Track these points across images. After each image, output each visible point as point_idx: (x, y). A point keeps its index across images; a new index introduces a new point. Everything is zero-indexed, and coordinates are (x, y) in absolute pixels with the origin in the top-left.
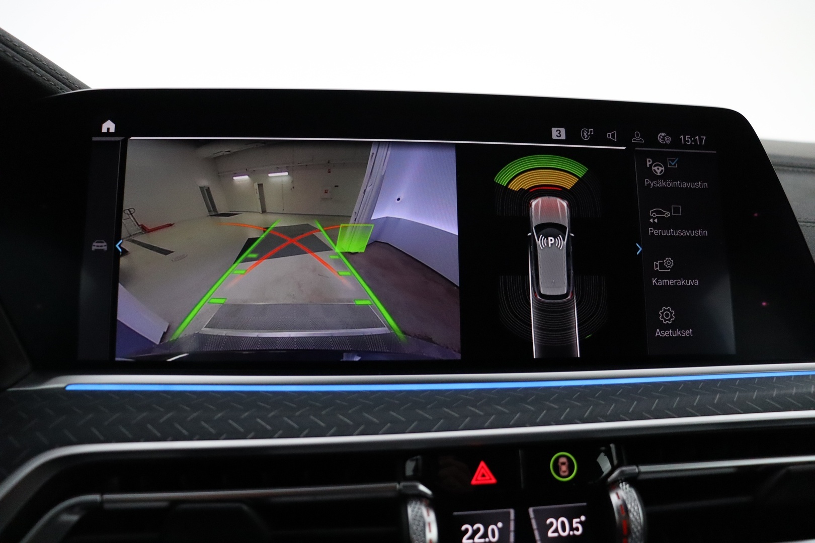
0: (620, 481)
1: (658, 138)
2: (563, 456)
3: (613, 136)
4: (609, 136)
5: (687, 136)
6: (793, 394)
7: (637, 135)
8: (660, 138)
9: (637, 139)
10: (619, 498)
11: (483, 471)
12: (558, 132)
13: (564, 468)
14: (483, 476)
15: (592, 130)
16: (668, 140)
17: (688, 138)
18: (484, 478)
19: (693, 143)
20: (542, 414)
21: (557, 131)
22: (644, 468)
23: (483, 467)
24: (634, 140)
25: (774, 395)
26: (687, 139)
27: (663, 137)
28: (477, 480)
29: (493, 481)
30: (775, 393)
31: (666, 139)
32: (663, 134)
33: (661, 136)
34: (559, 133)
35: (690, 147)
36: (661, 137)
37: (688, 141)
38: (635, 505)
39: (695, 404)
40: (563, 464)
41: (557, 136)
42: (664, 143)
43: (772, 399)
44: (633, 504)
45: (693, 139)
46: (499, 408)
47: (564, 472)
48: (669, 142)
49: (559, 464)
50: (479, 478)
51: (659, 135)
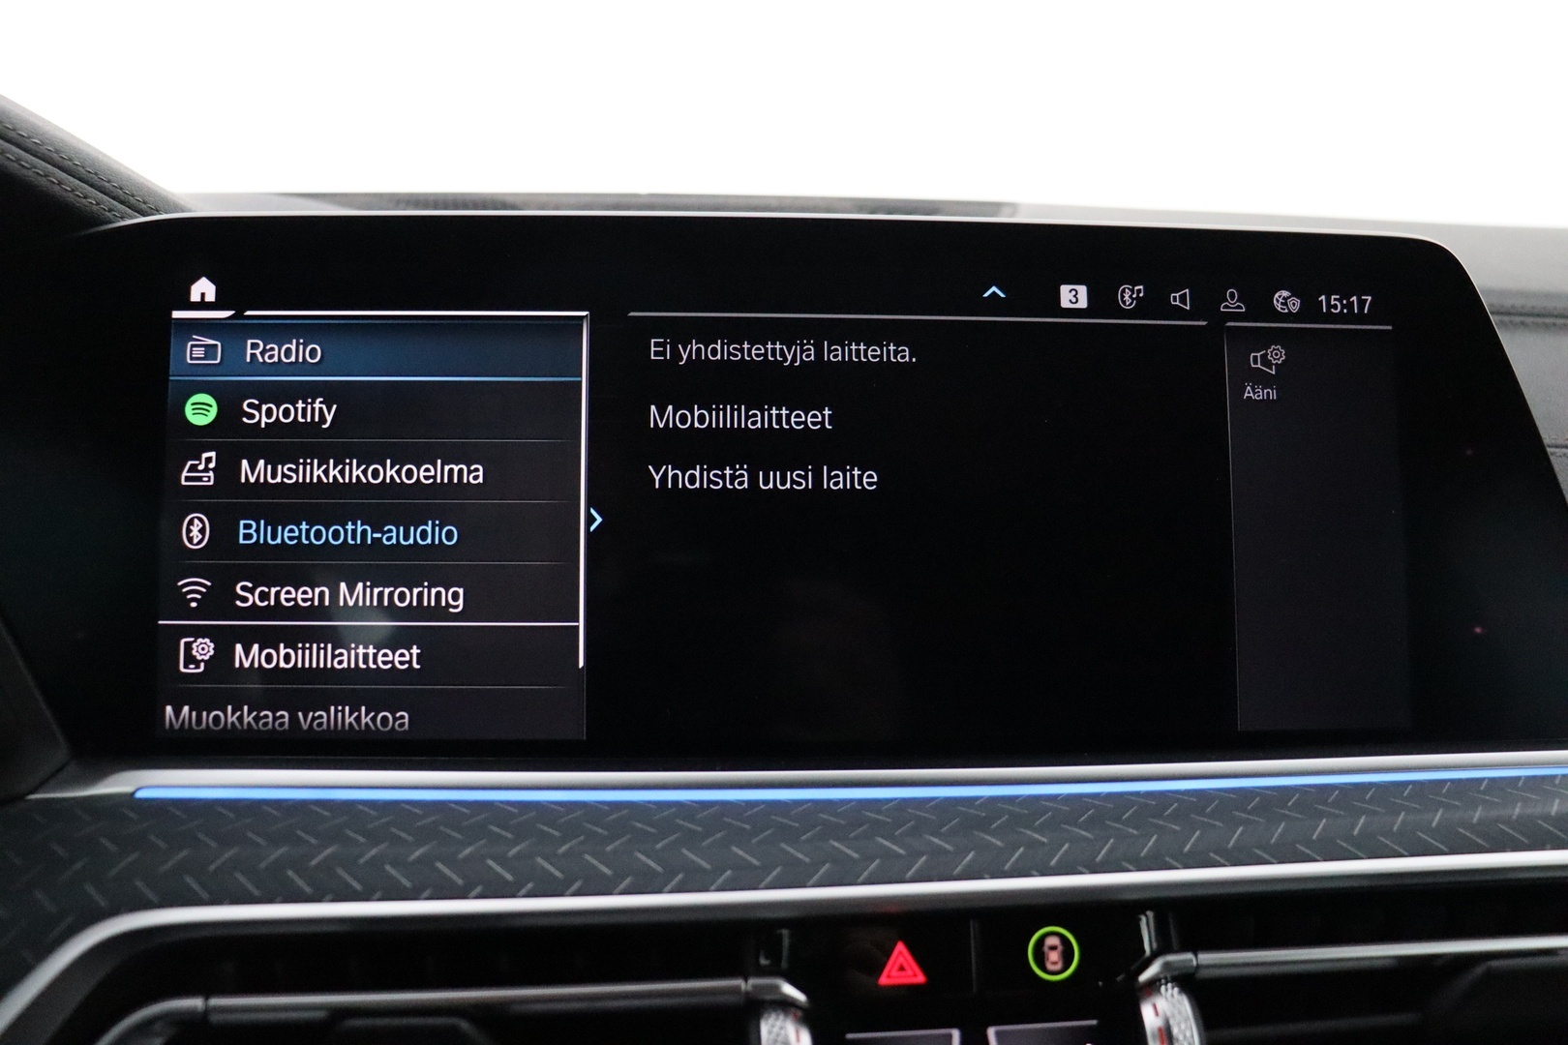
0: (1163, 981)
1: (1275, 302)
2: (1052, 935)
3: (1183, 299)
4: (1175, 300)
5: (1333, 297)
6: (1514, 817)
7: (1232, 298)
8: (1278, 301)
9: (1232, 304)
10: (1157, 1014)
11: (901, 960)
12: (1074, 293)
13: (1054, 956)
14: (902, 968)
15: (1141, 287)
16: (1294, 304)
17: (1335, 299)
18: (903, 973)
19: (1345, 311)
20: (1017, 855)
21: (1070, 291)
22: (1206, 958)
23: (900, 953)
24: (1226, 307)
25: (1475, 820)
26: (1333, 303)
27: (1284, 298)
28: (889, 977)
29: (921, 979)
30: (1477, 815)
31: (1290, 305)
32: (1285, 293)
33: (1280, 297)
34: (1075, 296)
35: (1340, 318)
36: (1281, 300)
37: (1335, 307)
38: (1186, 1028)
39: (1315, 837)
40: (1053, 948)
41: (1070, 301)
42: (1286, 311)
43: (1470, 827)
44: (1183, 1026)
45: (1345, 302)
46: (936, 840)
47: (1055, 963)
48: (1295, 309)
49: (1046, 949)
50: (894, 973)
51: (1276, 296)
